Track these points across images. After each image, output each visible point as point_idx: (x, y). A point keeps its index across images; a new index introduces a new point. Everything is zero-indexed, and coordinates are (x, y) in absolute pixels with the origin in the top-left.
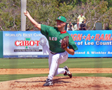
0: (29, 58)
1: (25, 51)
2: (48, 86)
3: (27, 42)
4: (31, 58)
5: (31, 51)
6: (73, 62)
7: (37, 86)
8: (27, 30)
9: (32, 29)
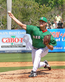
0: (14, 53)
1: (11, 46)
2: (33, 77)
3: (12, 39)
4: (16, 53)
5: (16, 47)
6: (52, 56)
7: (22, 77)
8: (12, 29)
9: (17, 28)
